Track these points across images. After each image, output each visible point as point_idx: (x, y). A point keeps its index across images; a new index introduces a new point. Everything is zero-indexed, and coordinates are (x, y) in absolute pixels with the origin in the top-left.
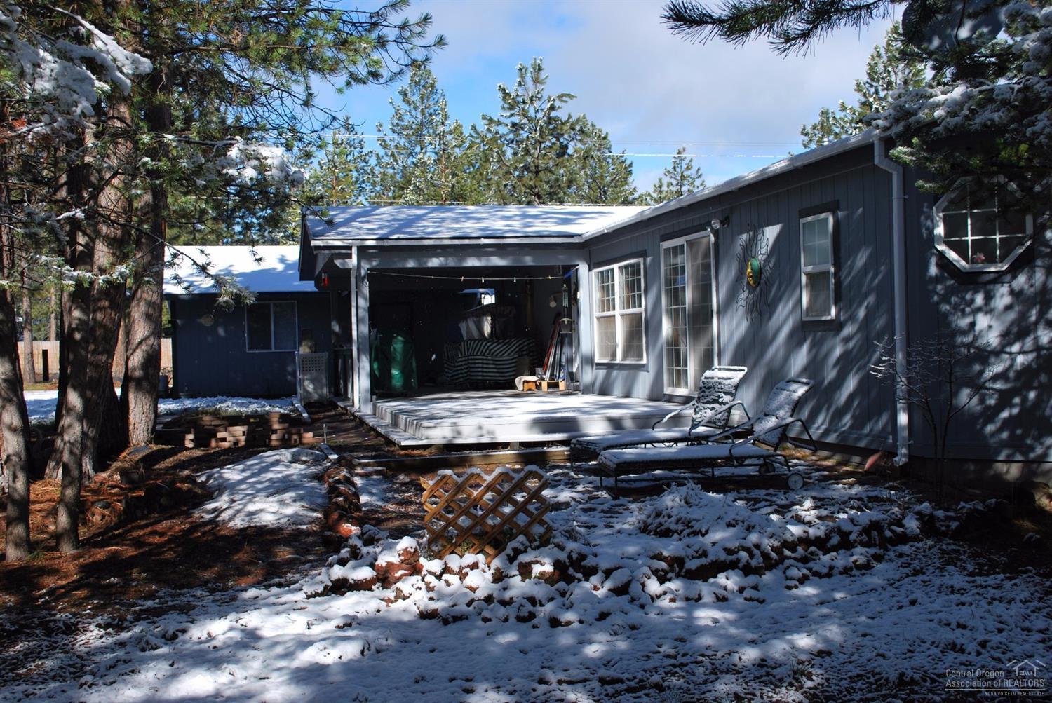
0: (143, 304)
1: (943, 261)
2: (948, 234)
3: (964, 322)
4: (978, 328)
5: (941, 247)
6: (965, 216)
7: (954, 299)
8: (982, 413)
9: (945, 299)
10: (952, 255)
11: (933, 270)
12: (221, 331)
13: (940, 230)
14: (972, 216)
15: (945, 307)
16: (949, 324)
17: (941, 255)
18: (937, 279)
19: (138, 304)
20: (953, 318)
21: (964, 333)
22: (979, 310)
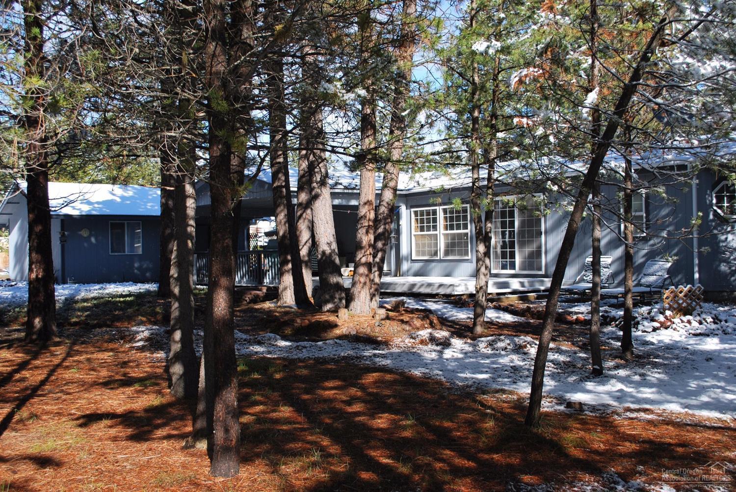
0: (306, 221)
1: (716, 214)
2: (717, 203)
3: (723, 238)
4: (728, 240)
5: (715, 208)
6: (724, 196)
7: (719, 228)
8: (730, 273)
9: (715, 228)
10: (719, 211)
11: (711, 217)
12: (93, 240)
13: (714, 201)
14: (727, 196)
15: (715, 232)
16: (717, 238)
17: (715, 211)
18: (712, 221)
19: (304, 221)
20: (719, 236)
21: (723, 242)
22: (729, 232)
